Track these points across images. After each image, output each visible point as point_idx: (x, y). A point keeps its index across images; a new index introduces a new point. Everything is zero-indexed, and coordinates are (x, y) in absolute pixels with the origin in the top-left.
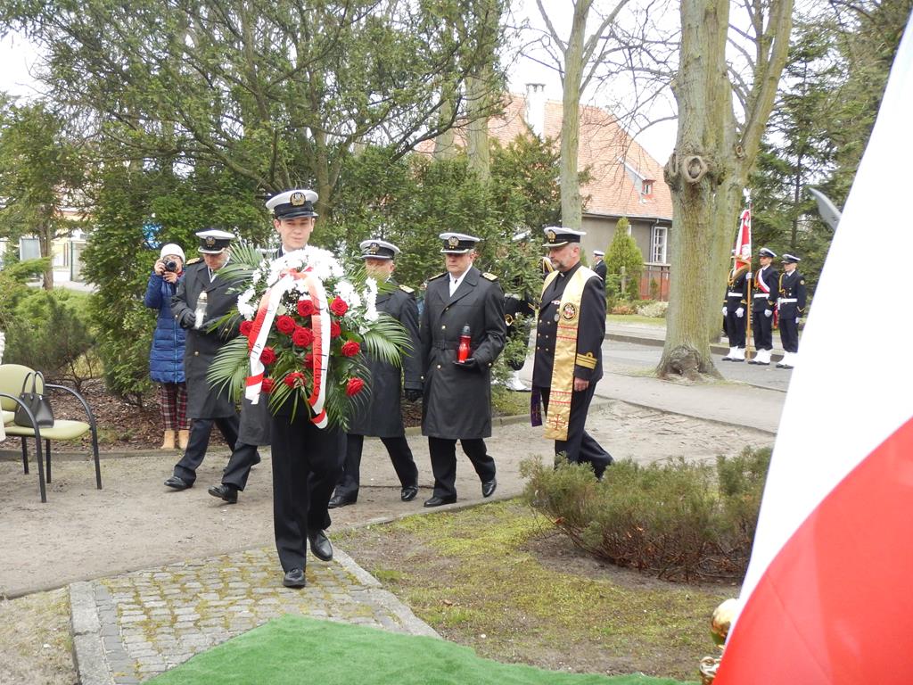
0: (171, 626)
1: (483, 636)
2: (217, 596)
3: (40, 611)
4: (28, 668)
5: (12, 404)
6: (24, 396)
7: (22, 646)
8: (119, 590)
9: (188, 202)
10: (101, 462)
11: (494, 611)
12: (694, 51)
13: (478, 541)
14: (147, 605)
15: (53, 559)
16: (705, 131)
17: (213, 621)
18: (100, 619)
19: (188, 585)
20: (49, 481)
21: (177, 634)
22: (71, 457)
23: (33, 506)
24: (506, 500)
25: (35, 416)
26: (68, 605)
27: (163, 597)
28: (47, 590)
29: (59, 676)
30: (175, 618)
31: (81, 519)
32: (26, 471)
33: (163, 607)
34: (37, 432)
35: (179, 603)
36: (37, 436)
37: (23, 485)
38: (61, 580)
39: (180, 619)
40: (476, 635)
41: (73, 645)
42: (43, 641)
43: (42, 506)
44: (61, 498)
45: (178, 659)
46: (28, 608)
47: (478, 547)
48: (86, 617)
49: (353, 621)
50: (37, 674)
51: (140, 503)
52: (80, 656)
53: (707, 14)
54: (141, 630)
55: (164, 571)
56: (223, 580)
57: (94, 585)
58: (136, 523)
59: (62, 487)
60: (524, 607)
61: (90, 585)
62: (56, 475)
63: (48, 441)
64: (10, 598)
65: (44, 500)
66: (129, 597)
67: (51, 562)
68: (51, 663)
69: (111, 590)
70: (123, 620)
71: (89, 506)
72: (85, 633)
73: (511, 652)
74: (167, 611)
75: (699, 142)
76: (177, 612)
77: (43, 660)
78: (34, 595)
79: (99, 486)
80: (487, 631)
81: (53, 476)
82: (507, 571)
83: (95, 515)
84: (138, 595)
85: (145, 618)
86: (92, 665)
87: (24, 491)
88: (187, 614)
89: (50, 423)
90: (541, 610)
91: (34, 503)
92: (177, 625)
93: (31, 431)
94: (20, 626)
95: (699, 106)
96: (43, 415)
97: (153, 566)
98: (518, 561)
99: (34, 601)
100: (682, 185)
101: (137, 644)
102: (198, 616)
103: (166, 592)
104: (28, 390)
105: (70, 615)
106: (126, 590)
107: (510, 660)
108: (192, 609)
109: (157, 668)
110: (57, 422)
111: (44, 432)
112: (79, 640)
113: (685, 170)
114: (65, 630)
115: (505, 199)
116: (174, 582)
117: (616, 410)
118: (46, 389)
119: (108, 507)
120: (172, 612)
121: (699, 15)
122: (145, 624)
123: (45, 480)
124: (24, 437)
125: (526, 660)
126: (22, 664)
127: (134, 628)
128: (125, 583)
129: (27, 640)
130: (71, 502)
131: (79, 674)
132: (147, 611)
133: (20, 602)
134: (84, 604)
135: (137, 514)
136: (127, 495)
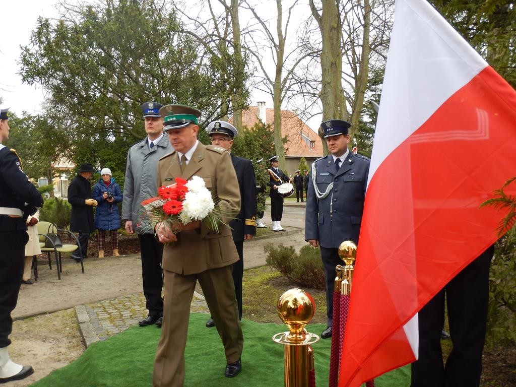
0: (121, 318)
1: (253, 315)
2: (139, 307)
3: (63, 317)
4: (61, 337)
5: (43, 238)
6: (49, 234)
7: (56, 330)
8: (96, 307)
9: (115, 151)
11: (256, 306)
12: (328, 80)
13: (249, 282)
14: (109, 312)
15: (66, 300)
16: (334, 113)
17: (138, 315)
18: (90, 318)
19: (126, 304)
20: (61, 272)
21: (123, 320)
22: (69, 262)
23: (55, 281)
24: (259, 267)
25: (54, 242)
26: (75, 313)
28: (65, 309)
29: (74, 339)
30: (122, 315)
31: (77, 285)
32: (51, 268)
33: (117, 312)
34: (55, 249)
35: (123, 310)
36: (55, 251)
37: (50, 274)
39: (124, 315)
40: (250, 315)
41: (80, 327)
42: (65, 327)
43: (59, 281)
44: (67, 278)
45: (125, 329)
46: (58, 316)
47: (248, 284)
48: (83, 317)
49: (197, 312)
50: (65, 339)
51: (101, 277)
52: (83, 330)
54: (108, 320)
55: (115, 300)
56: (141, 301)
57: (85, 306)
58: (101, 285)
59: (67, 274)
60: (269, 304)
61: (84, 307)
62: (64, 269)
63: (60, 253)
64: (50, 313)
65: (60, 279)
66: (101, 309)
67: (65, 301)
68: (70, 335)
69: (93, 308)
70: (99, 317)
71: (80, 279)
72: (84, 322)
73: (265, 319)
74: (118, 313)
76: (122, 313)
77: (66, 334)
78: (60, 312)
79: (83, 272)
80: (254, 313)
81: (63, 270)
82: (261, 292)
83: (82, 283)
84: (105, 308)
85: (109, 316)
86: (88, 333)
87: (50, 276)
88: (127, 314)
89: (61, 246)
90: (276, 304)
91: (56, 280)
92: (123, 318)
93: (53, 249)
94: (55, 323)
95: (331, 103)
96: (58, 242)
97: (110, 298)
98: (265, 287)
99: (60, 313)
101: (107, 325)
102: (132, 314)
103: (117, 307)
104: (50, 232)
105: (77, 318)
106: (100, 307)
107: (264, 322)
108: (129, 312)
109: (116, 332)
110: (63, 245)
111: (58, 249)
112: (82, 326)
114: (75, 323)
115: (250, 144)
116: (120, 303)
118: (58, 231)
119: (88, 279)
120: (120, 314)
122: (108, 318)
123: (60, 271)
124: (48, 252)
125: (271, 322)
126: (59, 336)
127: (105, 320)
128: (99, 305)
129: (59, 327)
130: (71, 279)
131: (83, 337)
132: (109, 314)
133: (56, 314)
134: (82, 313)
135: (101, 282)
136: (96, 275)
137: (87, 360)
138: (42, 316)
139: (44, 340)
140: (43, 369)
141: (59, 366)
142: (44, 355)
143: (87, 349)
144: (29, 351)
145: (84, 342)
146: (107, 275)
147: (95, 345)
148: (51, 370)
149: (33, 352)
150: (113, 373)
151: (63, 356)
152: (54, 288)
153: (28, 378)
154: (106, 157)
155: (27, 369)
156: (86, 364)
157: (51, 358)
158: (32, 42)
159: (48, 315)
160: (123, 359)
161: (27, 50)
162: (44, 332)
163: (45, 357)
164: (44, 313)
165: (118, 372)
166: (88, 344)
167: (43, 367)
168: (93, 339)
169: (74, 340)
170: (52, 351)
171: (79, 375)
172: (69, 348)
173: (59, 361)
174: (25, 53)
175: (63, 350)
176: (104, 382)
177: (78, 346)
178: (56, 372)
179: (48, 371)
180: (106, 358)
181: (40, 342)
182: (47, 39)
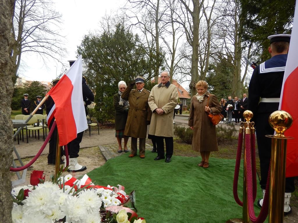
3: (94, 149)
10: (99, 131)
12: (194, 65)
18: (105, 150)
22: (93, 130)
26: (99, 148)
27: (115, 147)
28: (95, 147)
31: (97, 139)
37: (86, 134)
38: (97, 145)
42: (96, 153)
44: (93, 136)
48: (103, 149)
50: (96, 158)
51: (106, 136)
53: (196, 59)
54: (113, 151)
58: (106, 139)
59: (93, 134)
61: (102, 146)
62: (91, 133)
65: (90, 136)
66: (109, 147)
69: (106, 147)
70: (109, 150)
71: (98, 137)
73: (177, 154)
75: (195, 80)
77: (97, 155)
79: (99, 134)
84: (110, 147)
86: (106, 155)
89: (91, 123)
90: (180, 149)
91: (88, 136)
94: (92, 151)
97: (112, 144)
99: (93, 148)
100: (192, 88)
101: (113, 153)
105: (100, 150)
107: (176, 155)
112: (103, 153)
113: (193, 85)
114: (100, 152)
117: (183, 124)
119: (101, 137)
121: (195, 59)
125: (179, 155)
126: (93, 156)
127: (111, 151)
128: (108, 146)
129: (93, 153)
130: (95, 136)
131: (104, 156)
132: (113, 149)
133: (91, 148)
134: (102, 148)
135: (106, 138)
136: (104, 135)
137: (107, 166)
138: (86, 149)
139: (88, 157)
140: (90, 168)
141: (96, 167)
142: (89, 163)
143: (107, 161)
144: (83, 161)
145: (105, 159)
146: (108, 136)
147: (110, 160)
148: (93, 169)
149: (85, 162)
150: (120, 171)
151: (97, 164)
152: (88, 139)
153: (85, 171)
154: (108, 91)
155: (84, 167)
156: (108, 167)
157: (92, 164)
158: (82, 45)
159: (88, 149)
160: (123, 166)
161: (80, 48)
162: (88, 154)
163: (90, 163)
164: (87, 148)
165: (121, 170)
166: (107, 159)
167: (90, 167)
168: (108, 158)
169: (100, 158)
170: (92, 162)
171: (105, 171)
172: (99, 161)
173: (96, 165)
174: (79, 49)
175: (97, 162)
176: (117, 174)
177: (102, 160)
178: (95, 169)
179: (92, 169)
180: (116, 165)
181: (86, 158)
182: (88, 44)
